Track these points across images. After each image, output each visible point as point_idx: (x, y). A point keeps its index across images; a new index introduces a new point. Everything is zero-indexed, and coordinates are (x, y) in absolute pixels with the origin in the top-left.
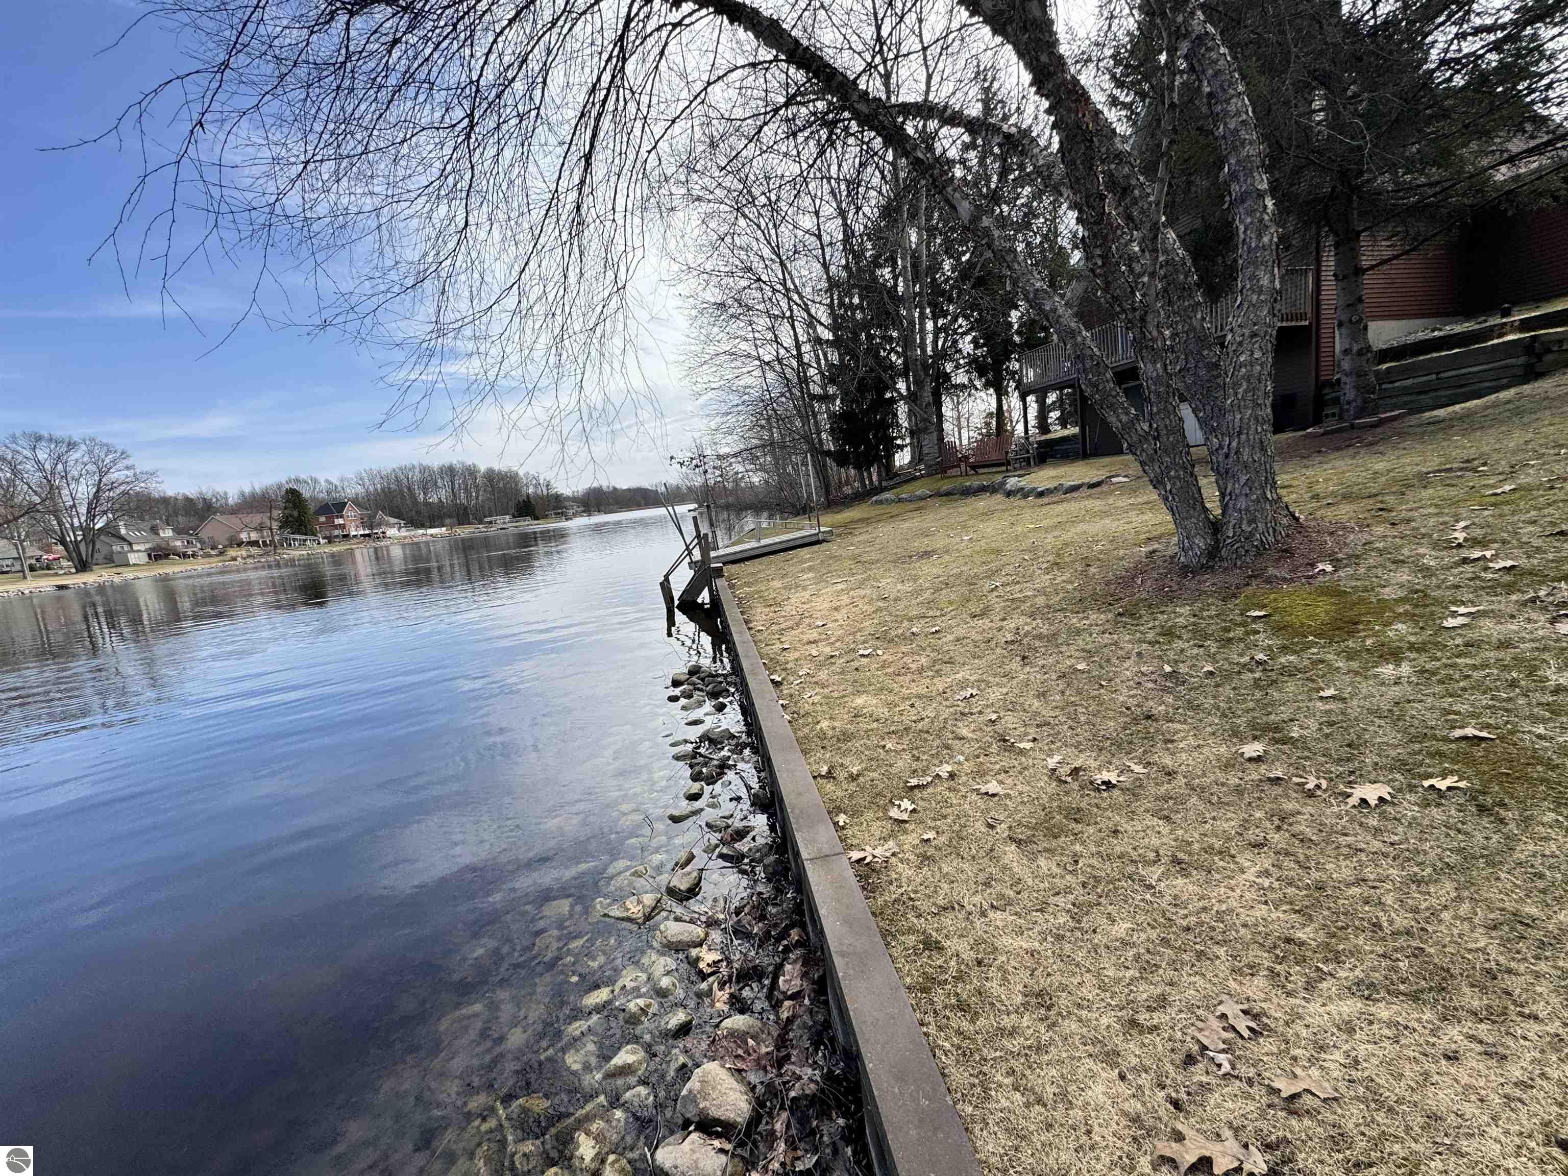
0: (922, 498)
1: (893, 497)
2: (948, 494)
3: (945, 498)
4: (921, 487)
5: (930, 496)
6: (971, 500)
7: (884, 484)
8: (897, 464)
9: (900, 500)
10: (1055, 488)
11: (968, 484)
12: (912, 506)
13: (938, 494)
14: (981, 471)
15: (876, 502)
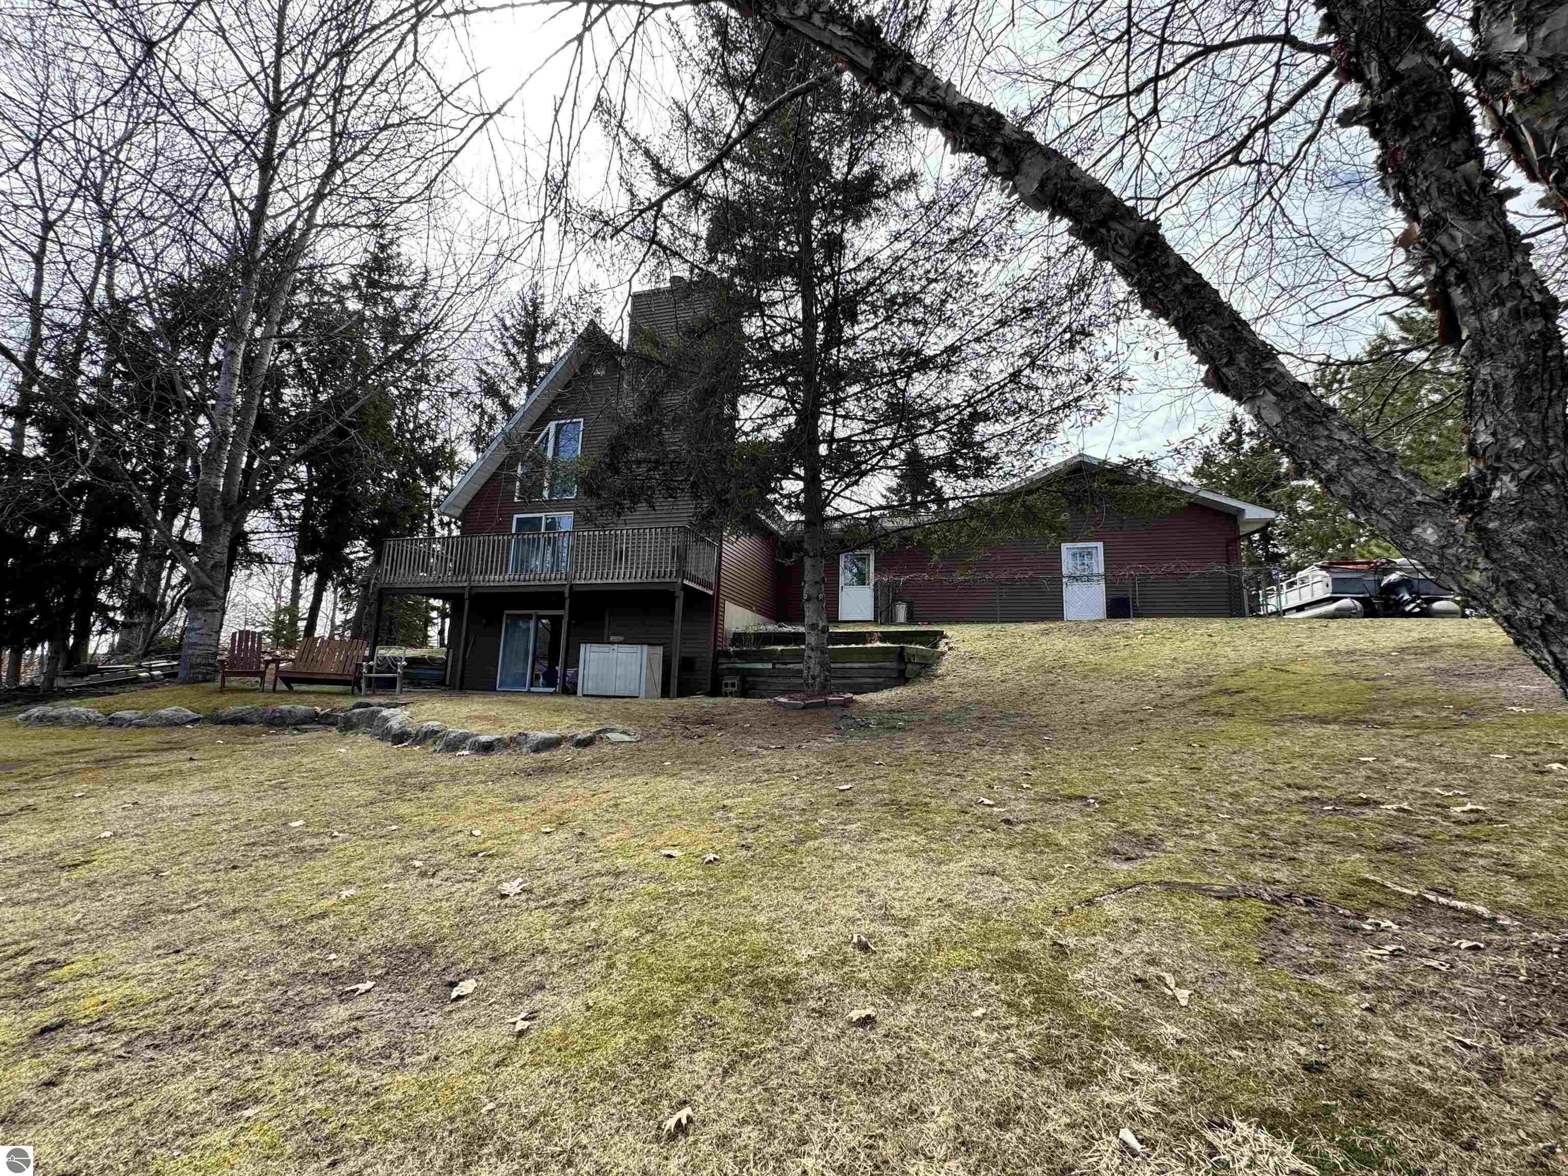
0: (173, 723)
1: (94, 714)
2: (237, 721)
3: (228, 729)
4: (173, 701)
5: (194, 721)
6: (289, 738)
7: (60, 682)
8: (91, 651)
9: (113, 722)
10: (512, 739)
11: (285, 707)
12: (149, 738)
13: (217, 720)
14: (296, 687)
15: (41, 719)
